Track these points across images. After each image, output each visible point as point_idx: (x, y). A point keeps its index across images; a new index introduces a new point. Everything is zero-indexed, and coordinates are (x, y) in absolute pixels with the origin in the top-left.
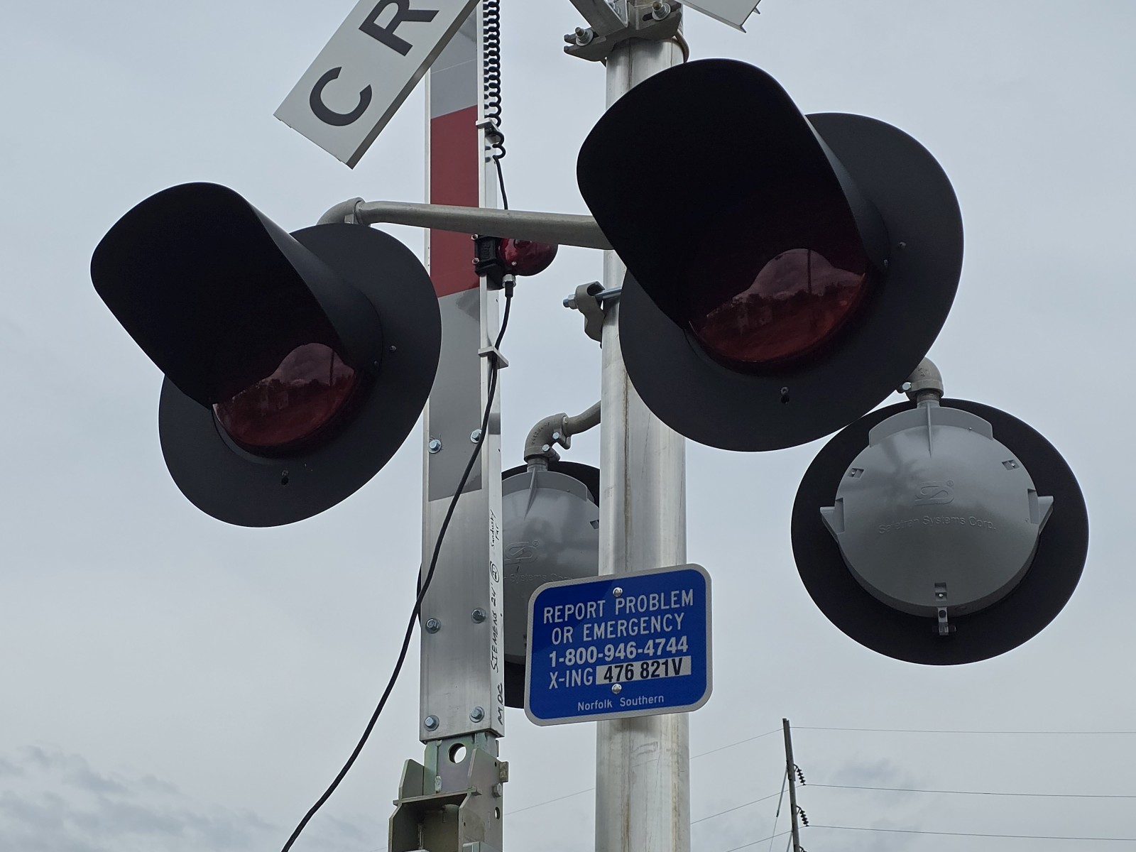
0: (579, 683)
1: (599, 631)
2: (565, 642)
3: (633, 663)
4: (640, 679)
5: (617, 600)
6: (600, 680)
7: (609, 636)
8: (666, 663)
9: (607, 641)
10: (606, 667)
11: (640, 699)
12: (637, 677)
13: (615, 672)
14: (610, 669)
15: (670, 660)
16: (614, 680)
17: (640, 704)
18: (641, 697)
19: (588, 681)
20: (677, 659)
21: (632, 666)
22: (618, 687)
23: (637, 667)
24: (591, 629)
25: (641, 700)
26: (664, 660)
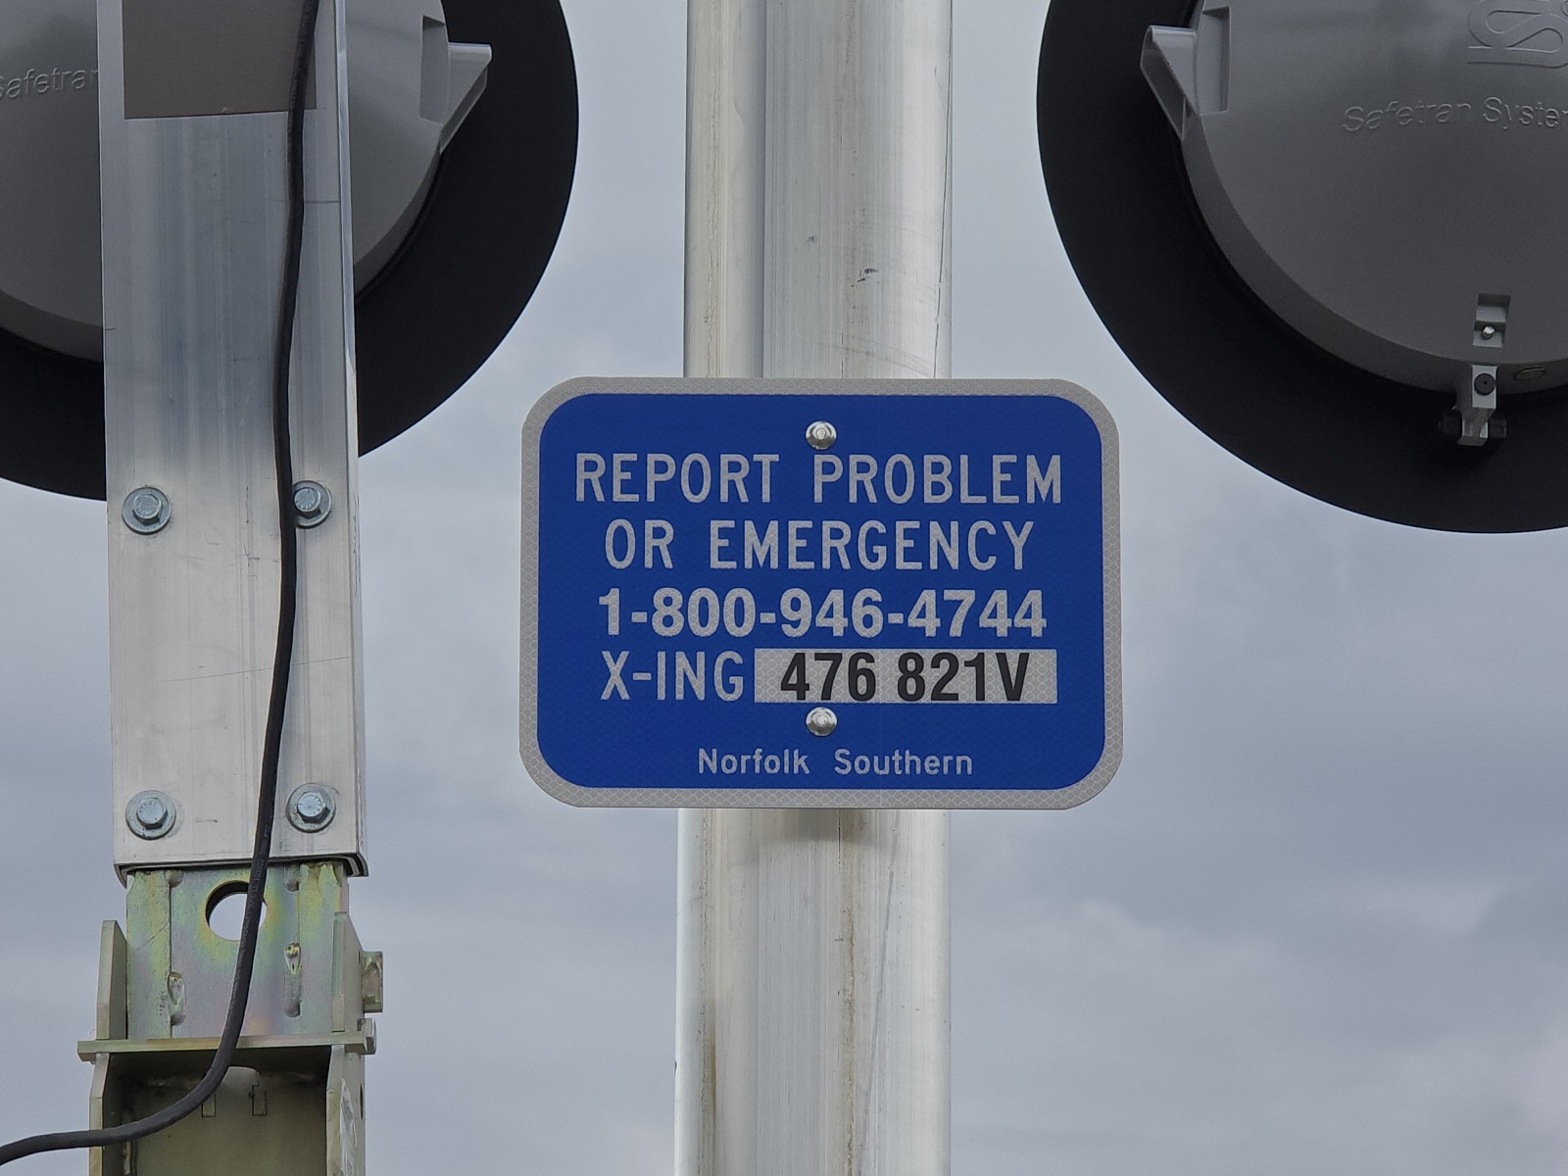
0: (701, 694)
1: (761, 546)
2: (649, 563)
3: (874, 652)
4: (899, 700)
5: (819, 459)
6: (769, 689)
7: (793, 563)
8: (978, 663)
9: (787, 578)
10: (786, 656)
11: (897, 757)
12: (887, 693)
13: (816, 672)
14: (799, 662)
15: (990, 656)
16: (814, 695)
17: (898, 772)
18: (902, 754)
19: (730, 689)
20: (1013, 656)
21: (870, 659)
22: (823, 718)
23: (886, 664)
24: (736, 536)
25: (902, 764)
26: (970, 654)
